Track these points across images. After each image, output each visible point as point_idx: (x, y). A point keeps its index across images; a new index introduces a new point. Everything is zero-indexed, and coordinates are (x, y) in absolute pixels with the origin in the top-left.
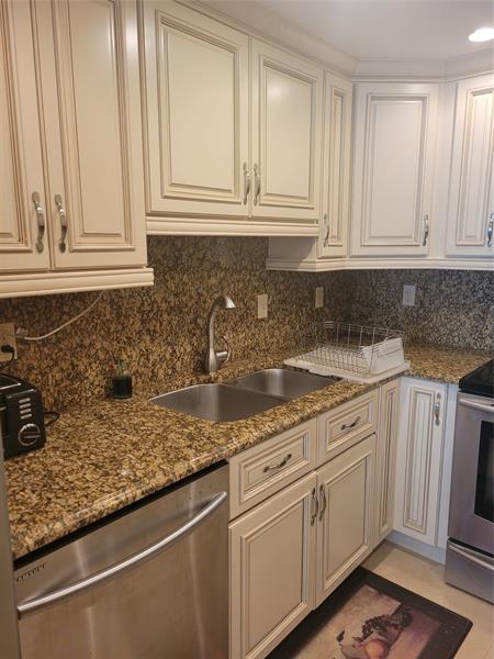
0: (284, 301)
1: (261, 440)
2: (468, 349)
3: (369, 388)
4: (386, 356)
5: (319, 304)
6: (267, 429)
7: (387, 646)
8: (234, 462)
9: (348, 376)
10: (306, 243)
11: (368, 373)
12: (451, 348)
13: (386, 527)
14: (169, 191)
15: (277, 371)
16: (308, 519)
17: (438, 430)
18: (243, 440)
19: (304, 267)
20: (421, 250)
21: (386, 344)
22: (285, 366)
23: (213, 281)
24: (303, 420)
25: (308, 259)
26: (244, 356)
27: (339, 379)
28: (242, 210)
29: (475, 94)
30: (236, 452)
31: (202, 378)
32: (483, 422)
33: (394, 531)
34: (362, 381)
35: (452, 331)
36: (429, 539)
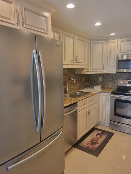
0: (78, 80)
1: (82, 100)
2: (112, 88)
3: (96, 94)
4: (98, 89)
5: (84, 81)
6: (82, 98)
7: (101, 137)
8: (78, 103)
9: (92, 92)
10: (83, 69)
11: (95, 92)
12: (108, 88)
13: (98, 120)
14: (66, 61)
15: (78, 93)
16: (87, 115)
17: (107, 101)
18: (79, 100)
19: (83, 73)
20: (103, 70)
21: (98, 87)
22: (80, 92)
23: (67, 76)
24: (87, 98)
25: (83, 72)
26: (72, 90)
27: (90, 93)
28: (74, 64)
29: (111, 43)
30: (79, 101)
31: (66, 93)
32: (115, 99)
33: (100, 121)
34: (94, 93)
35: (109, 85)
36: (106, 122)
